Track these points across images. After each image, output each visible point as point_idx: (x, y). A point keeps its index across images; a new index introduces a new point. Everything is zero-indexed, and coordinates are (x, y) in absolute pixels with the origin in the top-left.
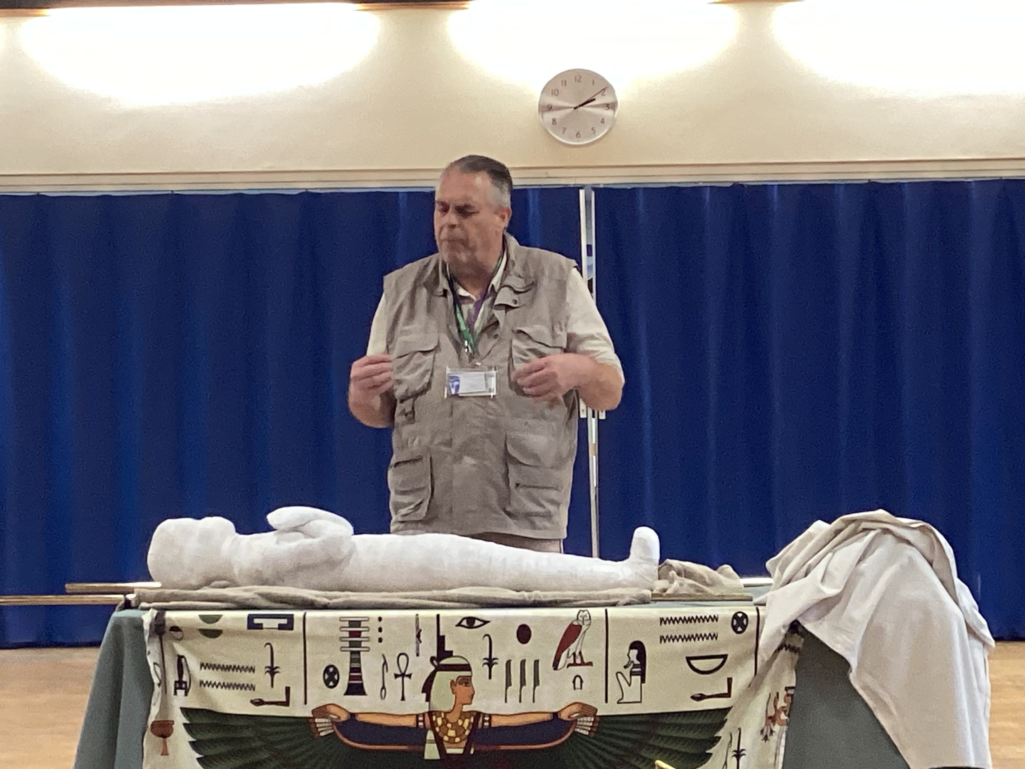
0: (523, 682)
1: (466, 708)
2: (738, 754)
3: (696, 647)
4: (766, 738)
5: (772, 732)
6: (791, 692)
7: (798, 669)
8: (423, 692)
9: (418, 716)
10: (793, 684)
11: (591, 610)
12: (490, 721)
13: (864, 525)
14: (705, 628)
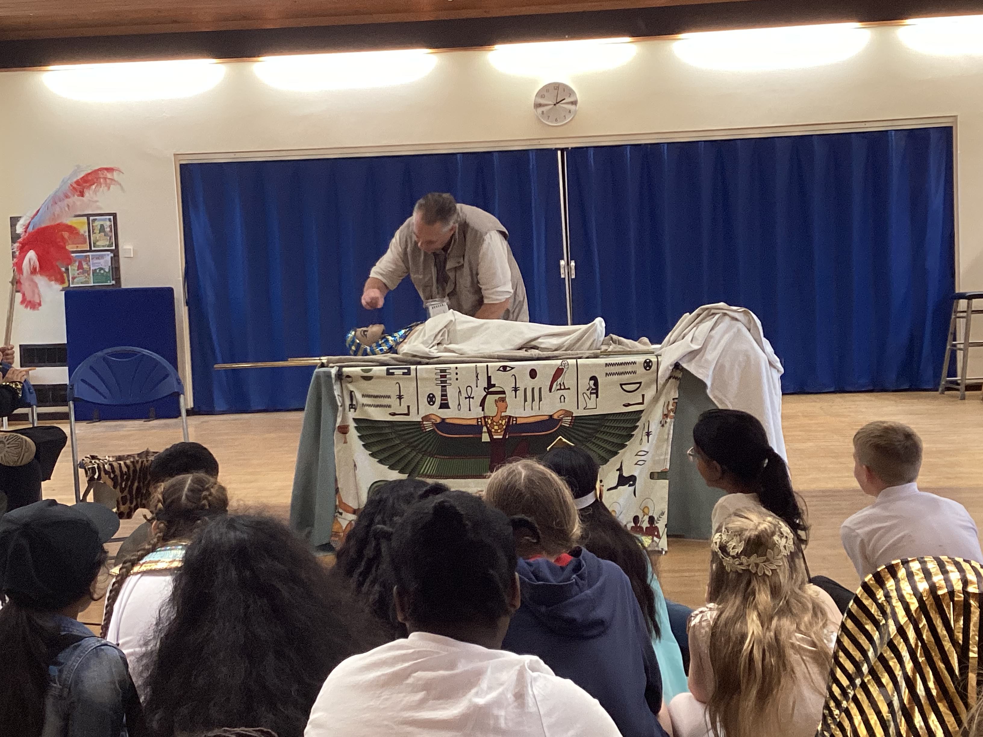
0: (533, 400)
1: (503, 414)
2: (648, 434)
3: (625, 378)
4: (663, 426)
5: (666, 422)
6: (676, 401)
7: (679, 388)
8: (480, 406)
9: (478, 419)
10: (677, 397)
11: (568, 360)
12: (516, 421)
13: (713, 311)
14: (629, 368)
